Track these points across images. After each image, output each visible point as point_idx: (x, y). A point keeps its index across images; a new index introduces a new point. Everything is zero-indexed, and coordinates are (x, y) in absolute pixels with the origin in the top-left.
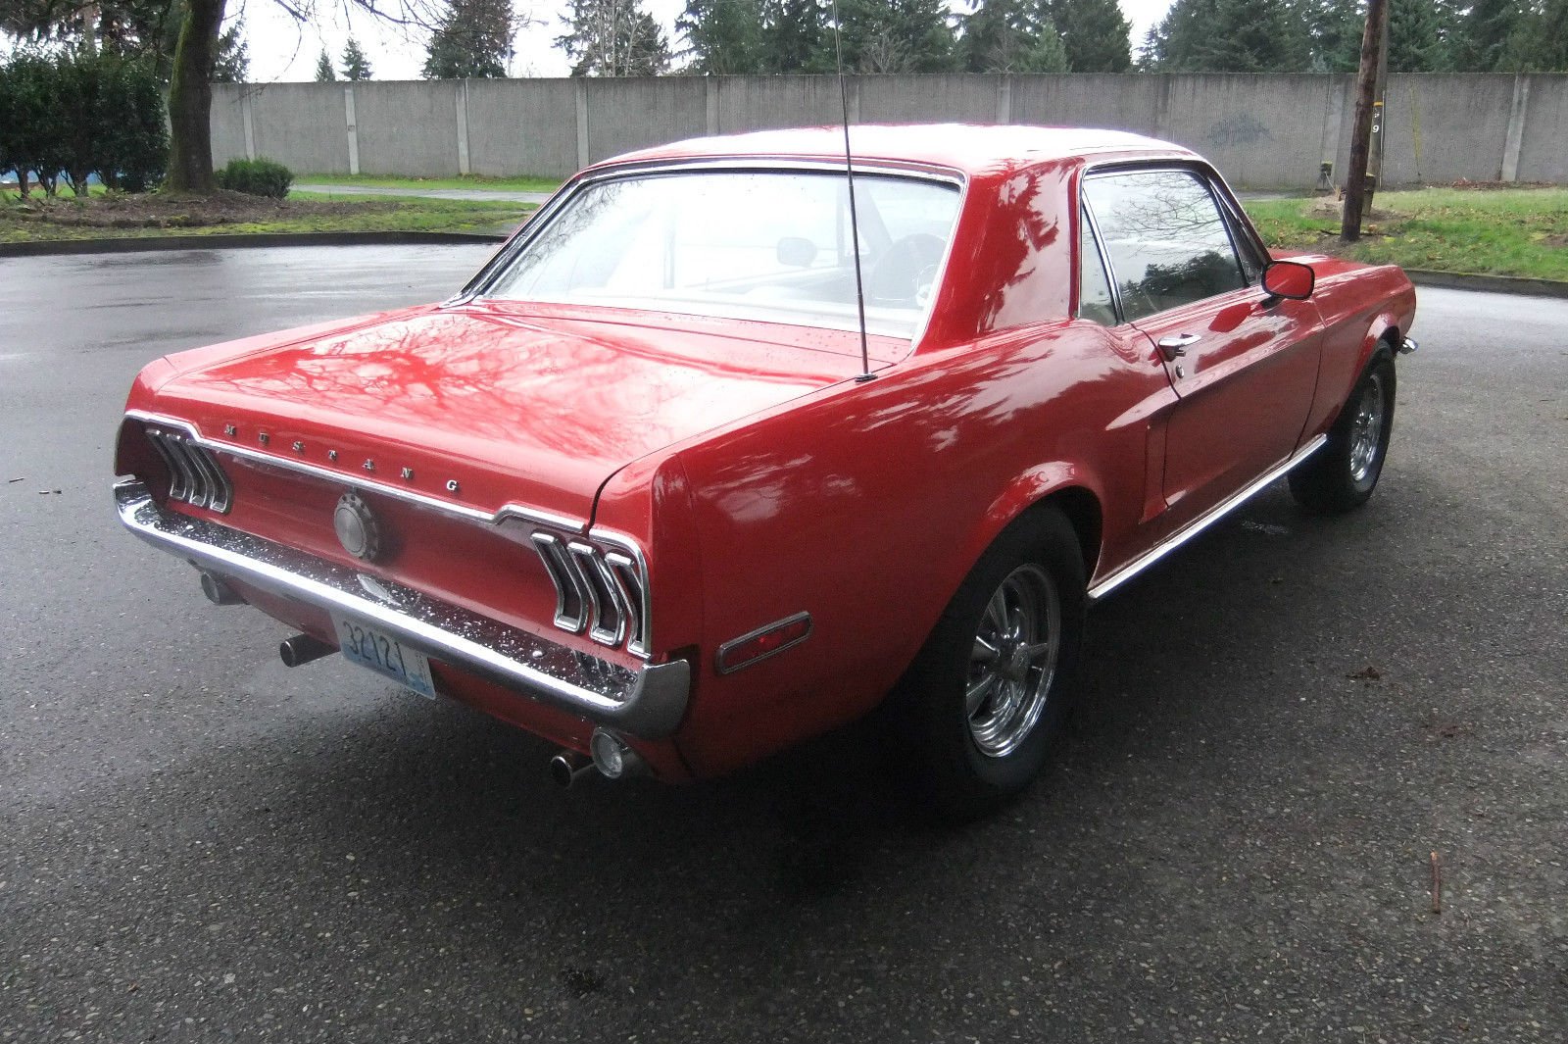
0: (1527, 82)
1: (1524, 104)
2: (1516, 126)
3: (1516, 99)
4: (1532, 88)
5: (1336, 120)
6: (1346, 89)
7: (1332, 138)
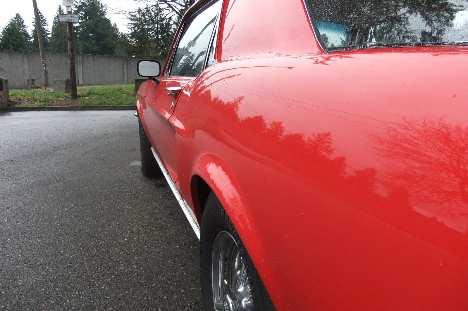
0: (81, 56)
2: (80, 69)
3: (79, 62)
5: (26, 66)
6: (28, 57)
7: (27, 72)
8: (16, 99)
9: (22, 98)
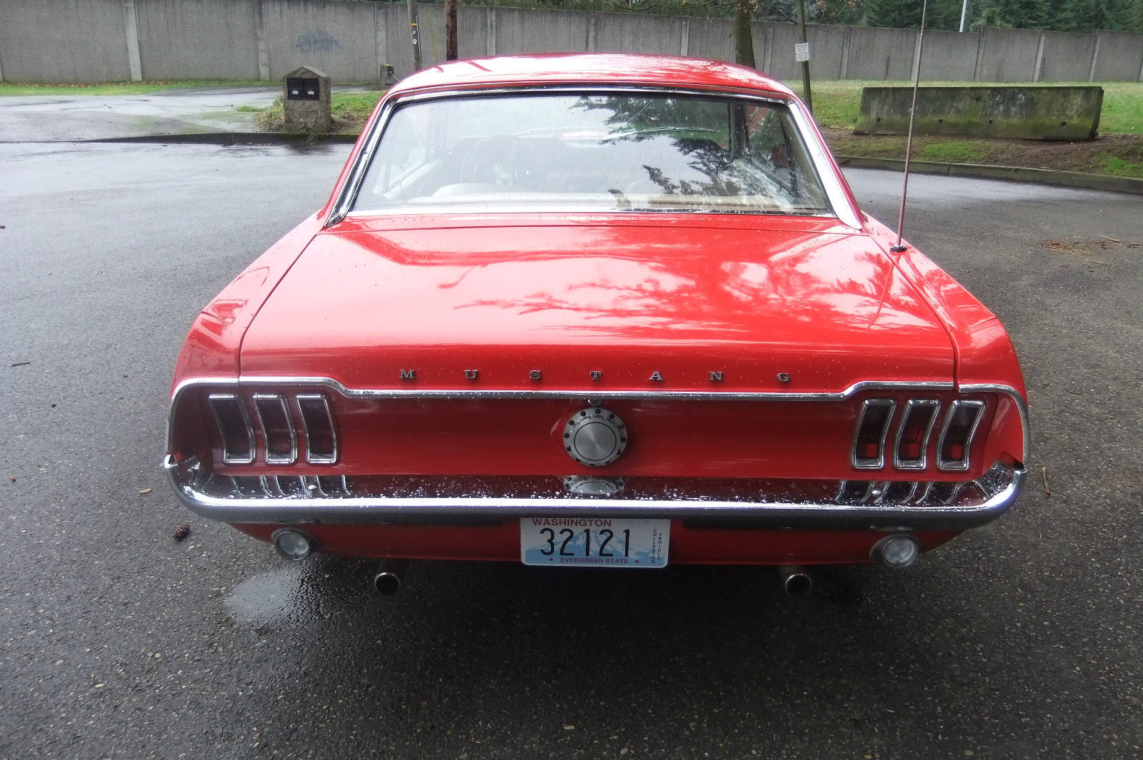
0: (494, 13)
1: (494, 27)
2: (491, 41)
3: (489, 24)
4: (497, 15)
5: (382, 35)
6: (386, 14)
7: (382, 48)
8: (344, 117)
9: (355, 115)
